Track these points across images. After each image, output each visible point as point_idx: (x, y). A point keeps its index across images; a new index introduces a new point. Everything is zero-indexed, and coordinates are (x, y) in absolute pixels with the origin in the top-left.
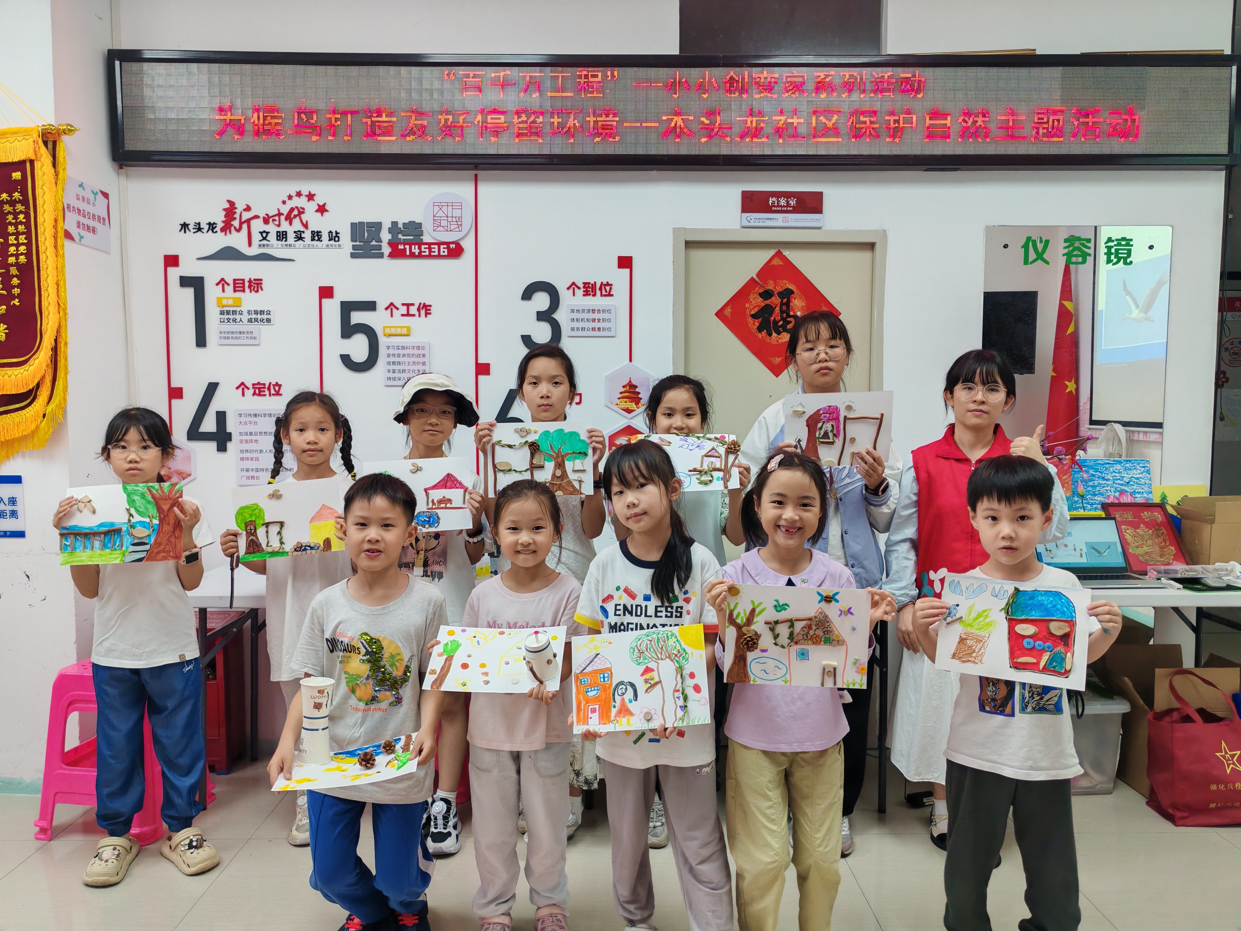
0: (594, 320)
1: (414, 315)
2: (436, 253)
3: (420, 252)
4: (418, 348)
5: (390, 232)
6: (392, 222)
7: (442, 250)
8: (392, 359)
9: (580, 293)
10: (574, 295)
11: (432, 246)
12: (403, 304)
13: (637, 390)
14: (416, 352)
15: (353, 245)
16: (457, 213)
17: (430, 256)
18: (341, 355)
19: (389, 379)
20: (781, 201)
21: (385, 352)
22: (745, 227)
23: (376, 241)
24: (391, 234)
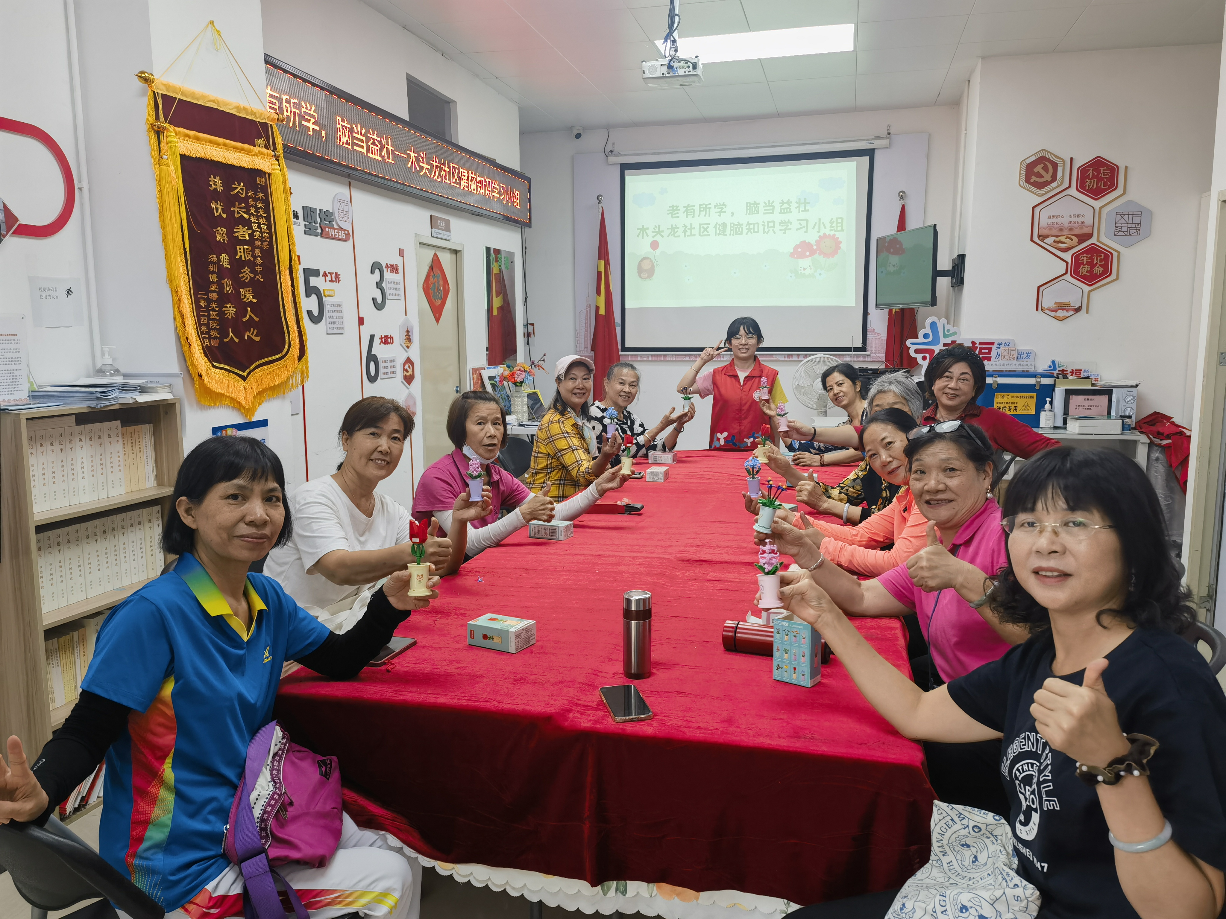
0: (395, 289)
1: (333, 282)
3: (335, 235)
4: (340, 306)
5: (319, 217)
6: (320, 210)
8: (330, 314)
9: (389, 269)
10: (387, 272)
11: (340, 231)
12: (329, 273)
13: (410, 334)
14: (338, 309)
18: (308, 311)
19: (330, 328)
20: (441, 224)
21: (327, 308)
22: (434, 237)
23: (315, 223)
24: (321, 218)
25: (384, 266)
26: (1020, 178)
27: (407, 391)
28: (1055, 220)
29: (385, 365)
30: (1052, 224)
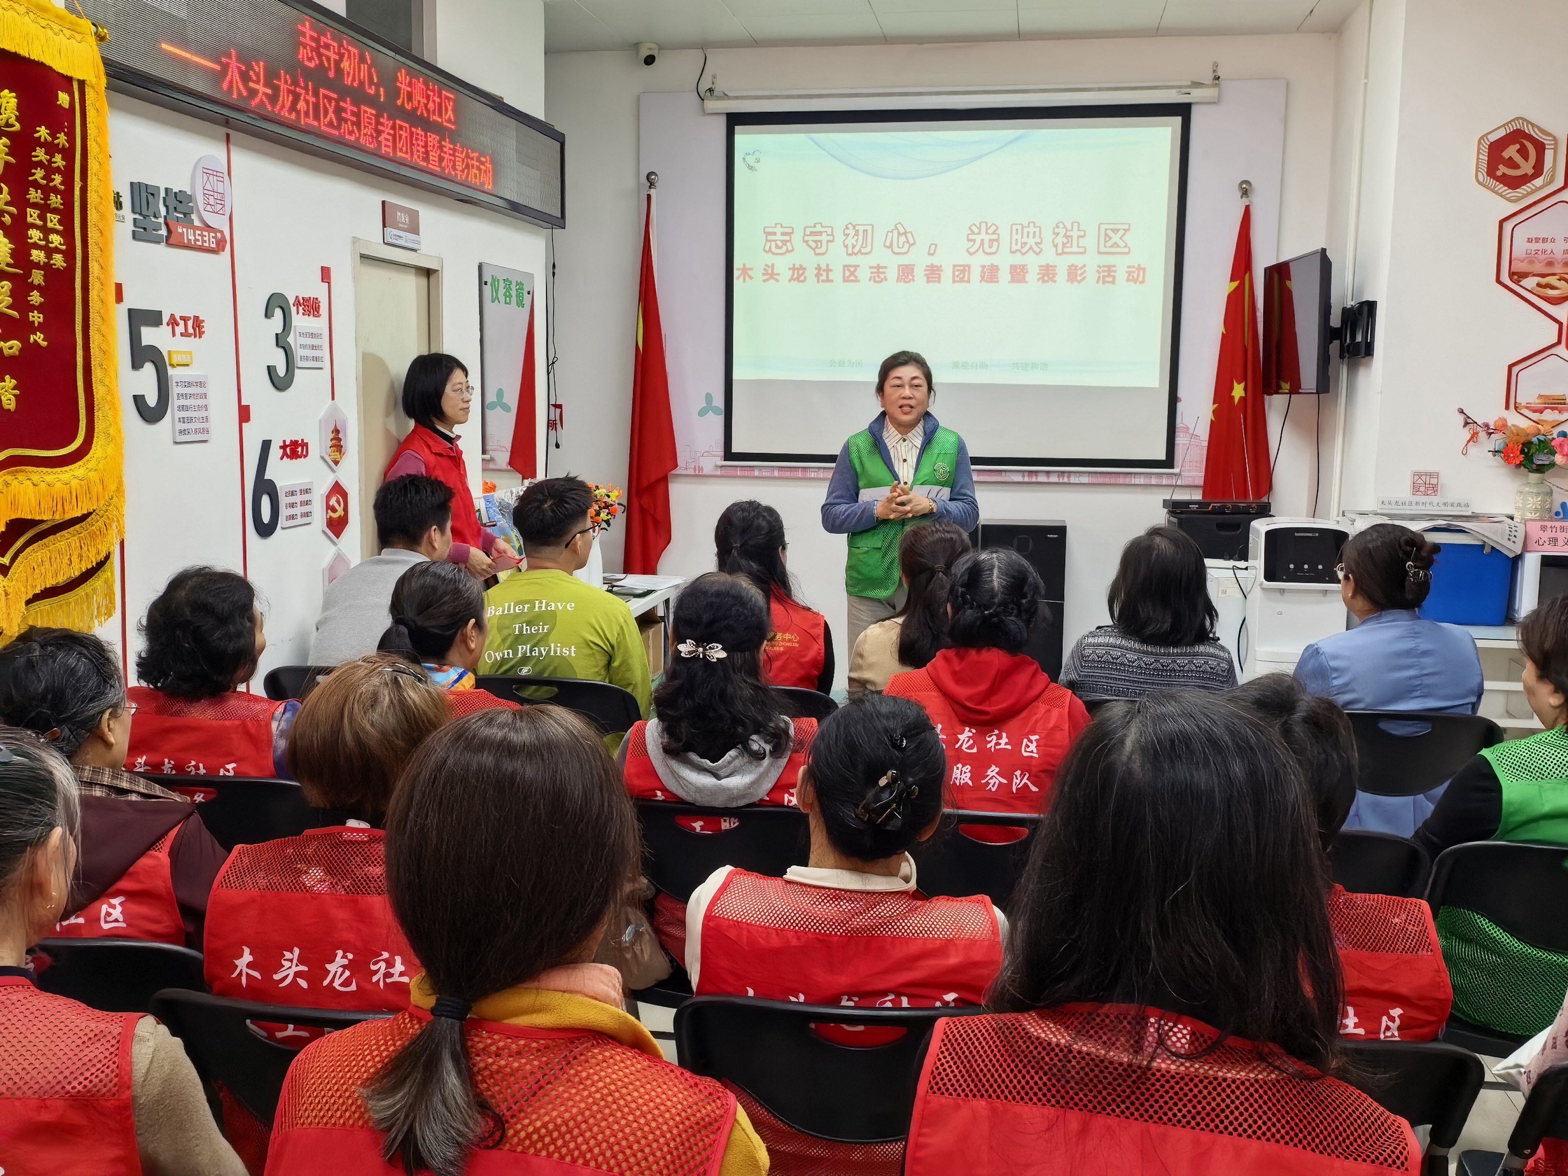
0: (313, 347)
1: (189, 335)
2: (206, 245)
4: (201, 384)
5: (164, 204)
7: (212, 240)
8: (183, 402)
9: (301, 308)
10: (298, 313)
11: (205, 233)
12: (181, 319)
14: (198, 390)
15: (135, 219)
16: (220, 188)
17: (201, 249)
18: (135, 397)
19: (181, 432)
20: (402, 218)
21: (175, 391)
22: (386, 244)
23: (155, 217)
24: (167, 207)
25: (291, 301)
26: (1477, 168)
27: (333, 549)
28: (1540, 246)
29: (291, 499)
30: (1533, 253)
